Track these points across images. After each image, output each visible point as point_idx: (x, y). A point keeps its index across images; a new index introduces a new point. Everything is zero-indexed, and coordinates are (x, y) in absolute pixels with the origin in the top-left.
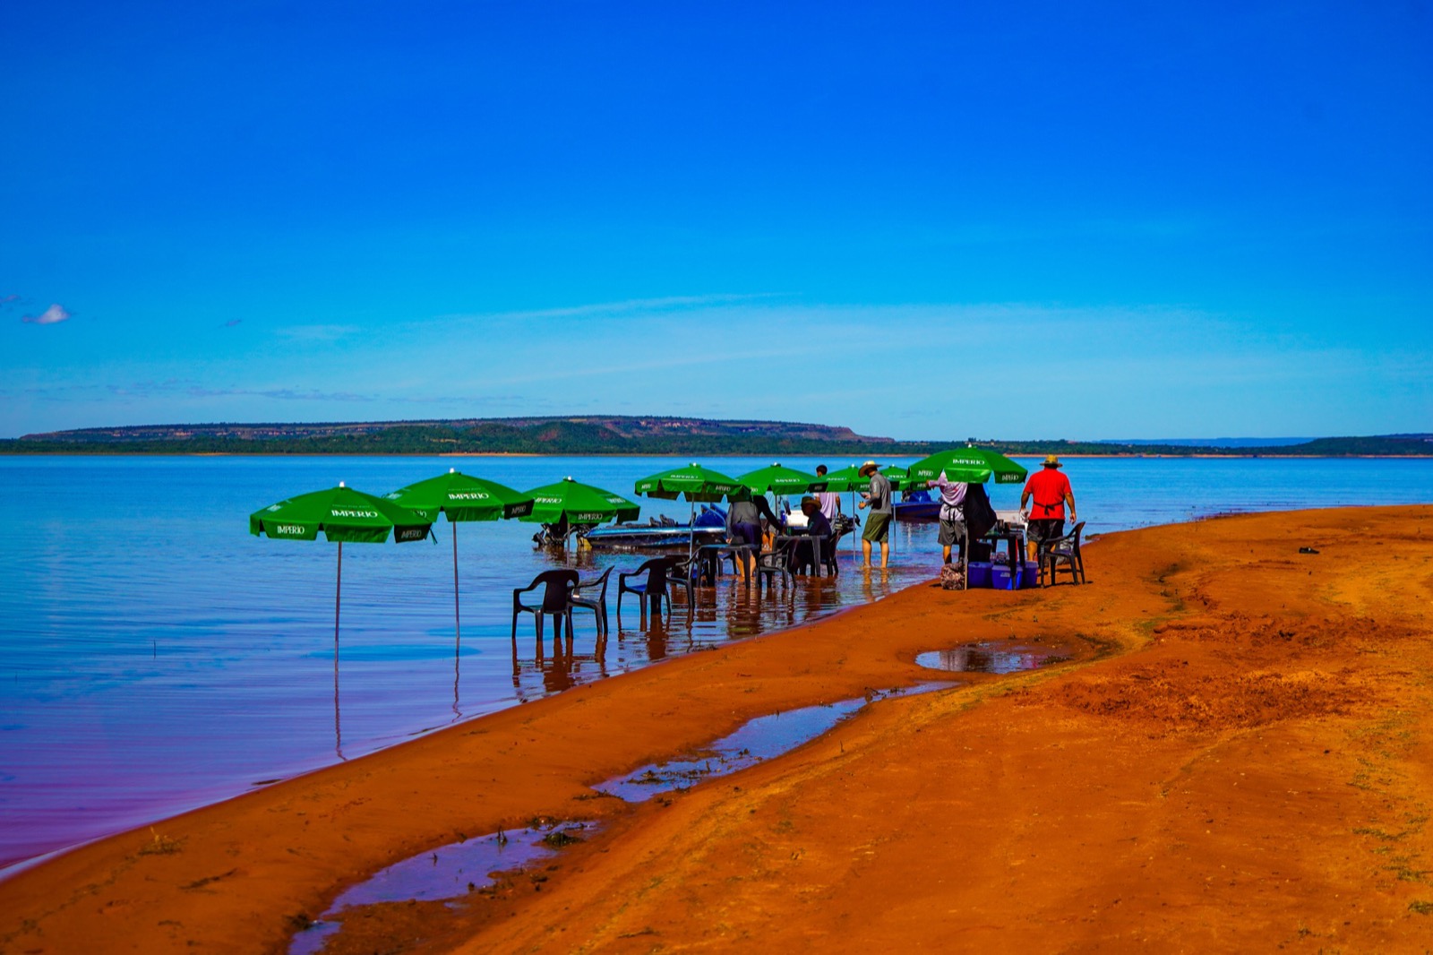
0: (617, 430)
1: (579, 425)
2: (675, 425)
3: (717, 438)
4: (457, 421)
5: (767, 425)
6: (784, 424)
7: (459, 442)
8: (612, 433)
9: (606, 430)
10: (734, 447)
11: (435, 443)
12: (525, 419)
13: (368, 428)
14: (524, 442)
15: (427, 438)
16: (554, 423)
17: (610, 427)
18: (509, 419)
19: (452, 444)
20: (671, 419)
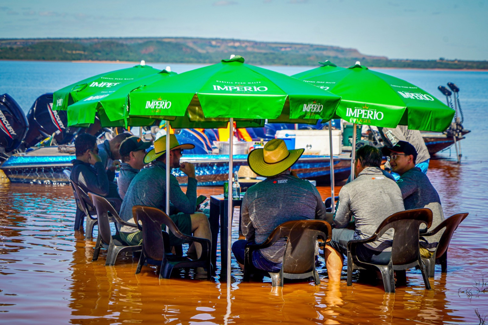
0: (195, 47)
1: (169, 43)
2: (237, 44)
3: (265, 54)
4: (86, 39)
5: (300, 46)
6: (312, 46)
7: (86, 53)
8: (192, 49)
9: (188, 47)
10: (276, 61)
11: (69, 54)
12: (132, 39)
13: (24, 43)
14: (131, 54)
15: (64, 50)
16: (151, 42)
17: (191, 45)
18: (121, 38)
19: (81, 55)
20: (233, 41)
